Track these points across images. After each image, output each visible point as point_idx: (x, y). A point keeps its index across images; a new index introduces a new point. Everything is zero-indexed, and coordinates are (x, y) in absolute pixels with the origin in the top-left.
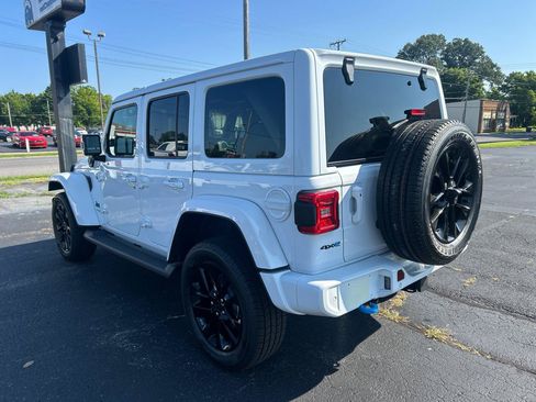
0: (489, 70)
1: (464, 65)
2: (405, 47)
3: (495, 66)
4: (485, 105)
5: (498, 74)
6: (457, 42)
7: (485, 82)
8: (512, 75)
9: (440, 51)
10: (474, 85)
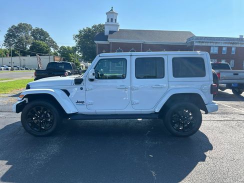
0: (53, 44)
1: (42, 40)
2: (12, 27)
3: (54, 42)
4: (55, 58)
5: (56, 46)
6: (38, 29)
7: (51, 48)
8: (62, 47)
9: (30, 32)
10: (47, 49)
